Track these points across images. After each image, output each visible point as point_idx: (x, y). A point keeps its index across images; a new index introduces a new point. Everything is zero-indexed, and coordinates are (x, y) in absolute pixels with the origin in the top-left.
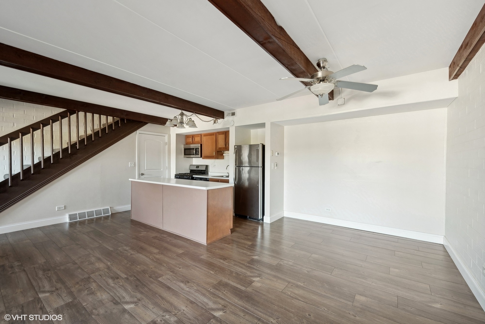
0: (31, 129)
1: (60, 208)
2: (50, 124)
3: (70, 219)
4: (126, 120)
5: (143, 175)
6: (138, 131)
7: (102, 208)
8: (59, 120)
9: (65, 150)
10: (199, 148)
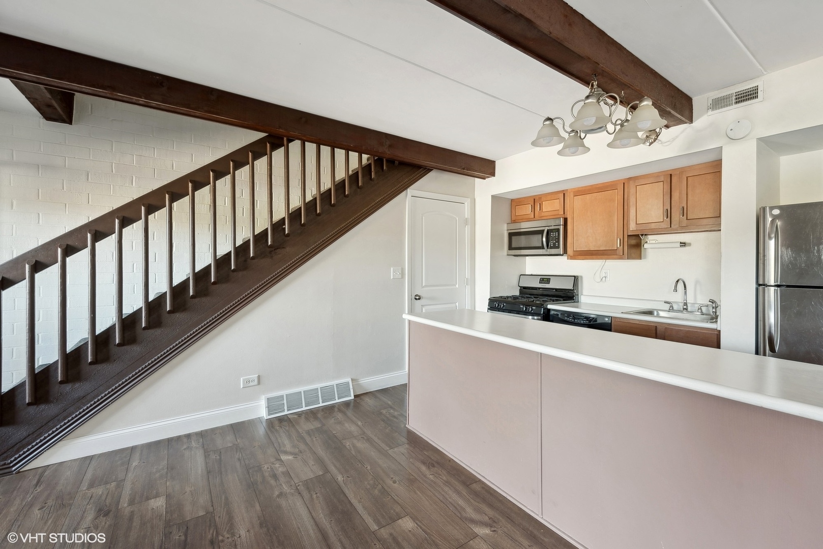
0: (190, 184)
1: (249, 382)
2: (230, 173)
3: (270, 410)
4: (388, 161)
5: (419, 299)
6: (411, 191)
7: (335, 382)
8: (248, 164)
9: (260, 238)
10: (558, 230)
